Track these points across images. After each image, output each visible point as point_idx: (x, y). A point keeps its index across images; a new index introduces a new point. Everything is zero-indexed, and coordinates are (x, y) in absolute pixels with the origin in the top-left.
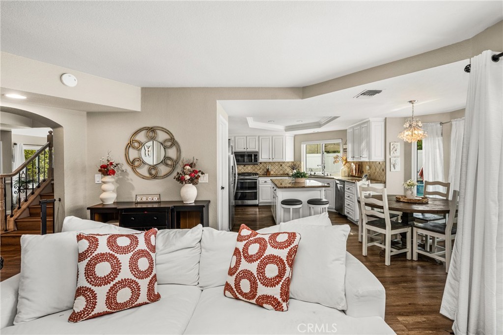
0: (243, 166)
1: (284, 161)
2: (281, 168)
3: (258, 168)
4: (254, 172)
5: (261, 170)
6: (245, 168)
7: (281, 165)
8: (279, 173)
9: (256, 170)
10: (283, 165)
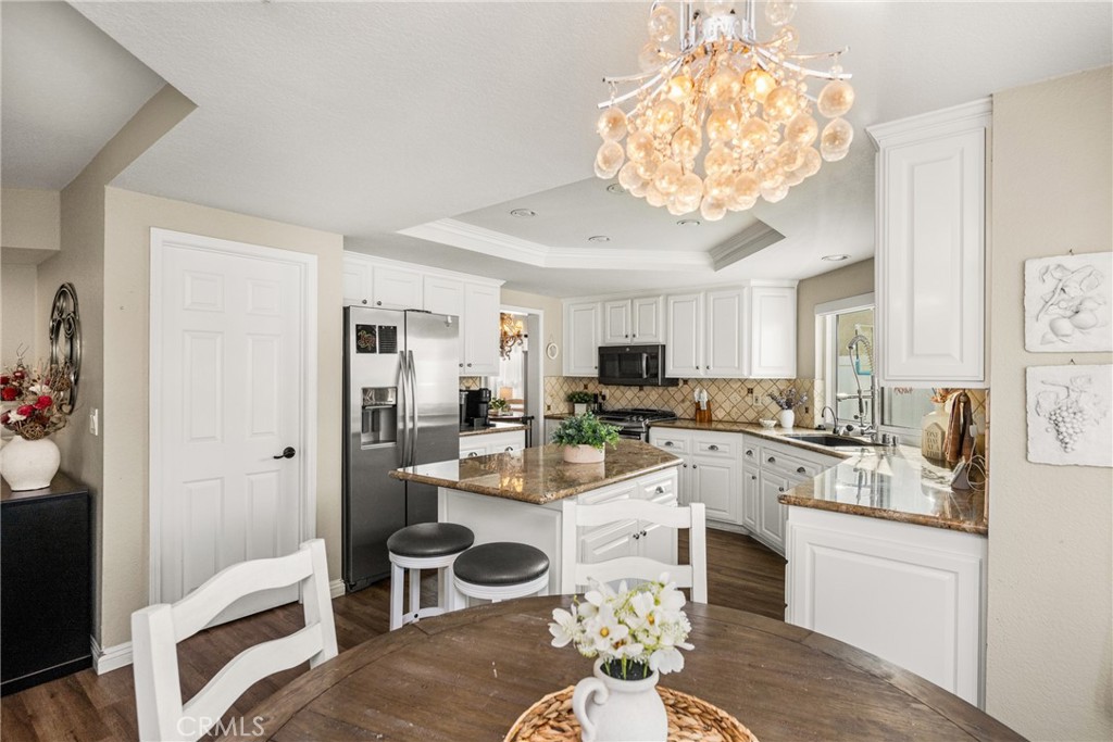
0: (636, 389)
1: (745, 375)
2: (749, 399)
3: (679, 396)
4: (666, 409)
5: (688, 403)
6: (642, 394)
7: (750, 391)
8: (742, 419)
9: (672, 403)
10: (755, 391)
